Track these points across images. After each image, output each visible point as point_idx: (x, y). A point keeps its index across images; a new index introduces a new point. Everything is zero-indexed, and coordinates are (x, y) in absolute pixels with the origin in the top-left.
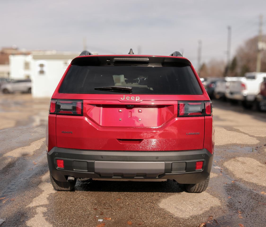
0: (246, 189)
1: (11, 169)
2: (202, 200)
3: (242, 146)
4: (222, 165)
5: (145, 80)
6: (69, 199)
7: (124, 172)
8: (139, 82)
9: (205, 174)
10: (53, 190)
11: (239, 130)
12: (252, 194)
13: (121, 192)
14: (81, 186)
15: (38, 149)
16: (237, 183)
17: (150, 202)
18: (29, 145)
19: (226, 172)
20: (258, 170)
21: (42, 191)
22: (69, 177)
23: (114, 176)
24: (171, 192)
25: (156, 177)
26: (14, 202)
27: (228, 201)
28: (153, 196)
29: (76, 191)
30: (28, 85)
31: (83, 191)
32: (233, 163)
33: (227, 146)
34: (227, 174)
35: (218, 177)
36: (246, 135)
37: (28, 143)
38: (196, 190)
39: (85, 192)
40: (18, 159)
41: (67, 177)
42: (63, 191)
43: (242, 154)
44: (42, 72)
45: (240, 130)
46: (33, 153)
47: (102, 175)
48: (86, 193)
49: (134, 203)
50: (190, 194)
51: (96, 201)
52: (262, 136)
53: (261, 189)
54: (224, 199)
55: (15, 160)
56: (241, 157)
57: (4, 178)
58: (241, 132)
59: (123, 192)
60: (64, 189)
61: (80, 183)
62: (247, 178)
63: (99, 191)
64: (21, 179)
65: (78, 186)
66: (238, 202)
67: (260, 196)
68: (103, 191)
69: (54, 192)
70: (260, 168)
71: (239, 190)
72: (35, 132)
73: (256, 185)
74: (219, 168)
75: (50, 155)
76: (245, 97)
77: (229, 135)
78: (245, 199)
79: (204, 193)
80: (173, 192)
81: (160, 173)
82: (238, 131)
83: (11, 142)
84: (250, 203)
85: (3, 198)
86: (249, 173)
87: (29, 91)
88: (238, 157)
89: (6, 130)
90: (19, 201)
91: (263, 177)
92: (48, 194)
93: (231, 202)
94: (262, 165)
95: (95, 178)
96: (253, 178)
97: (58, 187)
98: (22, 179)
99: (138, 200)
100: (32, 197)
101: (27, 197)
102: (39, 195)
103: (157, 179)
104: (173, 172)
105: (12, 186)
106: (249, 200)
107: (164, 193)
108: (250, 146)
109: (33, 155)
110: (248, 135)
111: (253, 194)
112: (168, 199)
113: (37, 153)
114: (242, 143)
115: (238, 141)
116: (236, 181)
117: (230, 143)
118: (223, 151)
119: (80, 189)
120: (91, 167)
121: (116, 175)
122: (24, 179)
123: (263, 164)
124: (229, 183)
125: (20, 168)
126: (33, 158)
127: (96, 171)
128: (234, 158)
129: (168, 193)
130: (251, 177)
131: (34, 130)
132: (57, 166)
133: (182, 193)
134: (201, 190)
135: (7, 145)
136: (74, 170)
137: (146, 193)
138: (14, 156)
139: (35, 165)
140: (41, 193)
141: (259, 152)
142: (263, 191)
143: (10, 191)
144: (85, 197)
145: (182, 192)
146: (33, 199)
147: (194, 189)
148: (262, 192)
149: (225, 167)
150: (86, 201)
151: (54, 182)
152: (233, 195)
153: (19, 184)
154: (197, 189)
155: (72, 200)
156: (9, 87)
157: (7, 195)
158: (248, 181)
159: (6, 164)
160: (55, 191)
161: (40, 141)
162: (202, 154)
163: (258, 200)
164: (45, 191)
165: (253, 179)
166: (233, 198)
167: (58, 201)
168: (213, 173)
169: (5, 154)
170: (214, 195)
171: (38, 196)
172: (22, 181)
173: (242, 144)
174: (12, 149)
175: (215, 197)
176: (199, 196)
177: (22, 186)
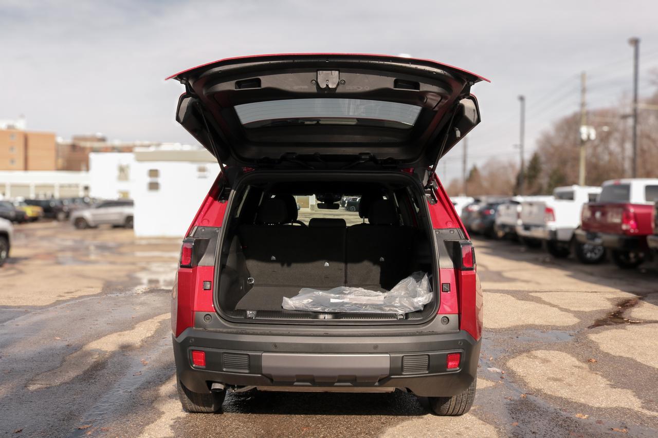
0: (547, 408)
1: (100, 373)
2: (462, 429)
3: (543, 329)
4: (503, 366)
5: (357, 200)
6: (212, 427)
7: (315, 374)
8: (346, 206)
9: (466, 377)
10: (182, 411)
11: (540, 298)
12: (557, 418)
13: (309, 414)
14: (235, 404)
15: (150, 335)
16: (532, 398)
17: (364, 432)
18: (133, 329)
19: (510, 377)
20: (573, 374)
21: (160, 414)
22: (213, 384)
23: (298, 381)
24: (405, 415)
25: (375, 383)
26: (108, 433)
27: (512, 431)
28: (370, 421)
29: (225, 413)
30: (127, 210)
31: (238, 412)
32: (525, 361)
33: (515, 330)
34: (513, 382)
35: (495, 387)
36: (554, 308)
37: (129, 325)
38: (450, 411)
39: (243, 414)
40: (113, 354)
41: (209, 384)
42: (199, 413)
43: (544, 343)
44: (154, 186)
45: (543, 298)
46: (139, 343)
47: (274, 380)
48: (243, 417)
49: (335, 434)
50: (441, 417)
51: (262, 432)
52: (584, 310)
53: (576, 409)
54: (504, 427)
55: (106, 356)
56: (542, 349)
57: (87, 389)
58: (545, 303)
59: (313, 416)
60: (202, 408)
61: (232, 399)
62: (550, 388)
63: (268, 414)
64: (119, 392)
65: (229, 405)
66: (530, 433)
67: (574, 422)
68: (275, 413)
69: (184, 414)
70: (576, 371)
71: (534, 410)
72: (142, 304)
73: (567, 402)
74: (498, 370)
75: (180, 342)
76: (554, 233)
77: (521, 308)
78: (545, 428)
79: (467, 416)
80: (409, 414)
81: (382, 375)
82: (538, 300)
83: (96, 323)
84: (554, 435)
85: (86, 426)
86: (556, 380)
87: (128, 223)
88: (536, 350)
89: (86, 299)
90: (118, 431)
91: (581, 387)
92: (172, 419)
93: (518, 433)
94: (581, 364)
95: (262, 385)
96: (561, 389)
97: (192, 405)
98: (121, 392)
99: (342, 428)
100: (142, 424)
101: (133, 424)
102: (156, 420)
103: (376, 386)
104: (406, 374)
105: (103, 405)
106: (552, 428)
107: (391, 417)
108: (560, 330)
109: (141, 346)
110: (557, 309)
111: (561, 417)
112: (398, 426)
113: (148, 344)
114: (544, 323)
115: (538, 320)
116: (530, 394)
117: (521, 323)
118: (507, 339)
119: (233, 410)
120: (254, 364)
121: (302, 378)
122: (126, 392)
123: (584, 362)
124: (516, 398)
125: (117, 372)
126: (141, 353)
127: (264, 372)
128: (528, 351)
129: (400, 417)
130: (559, 386)
131: (141, 299)
132: (192, 363)
133: (425, 416)
134: (461, 410)
135: (89, 329)
136: (224, 370)
137: (358, 416)
138: (103, 350)
139: (145, 365)
140: (159, 417)
141: (578, 341)
142: (579, 412)
143: (99, 413)
144: (242, 425)
145: (425, 414)
146: (145, 427)
147: (448, 407)
148: (578, 414)
149: (509, 368)
150: (244, 430)
151: (185, 396)
152: (522, 421)
153: (117, 400)
154: (453, 407)
155: (218, 429)
156: (88, 214)
157: (94, 421)
158: (553, 394)
159: (89, 363)
160: (186, 413)
161: (153, 320)
162: (458, 341)
163: (570, 428)
164: (167, 414)
165: (562, 391)
166: (521, 426)
167: (192, 431)
168: (487, 380)
169: (85, 346)
170: (486, 419)
171: (153, 422)
172: (121, 395)
173: (546, 325)
174: (99, 336)
175: (488, 423)
176: (457, 422)
177: (122, 405)
